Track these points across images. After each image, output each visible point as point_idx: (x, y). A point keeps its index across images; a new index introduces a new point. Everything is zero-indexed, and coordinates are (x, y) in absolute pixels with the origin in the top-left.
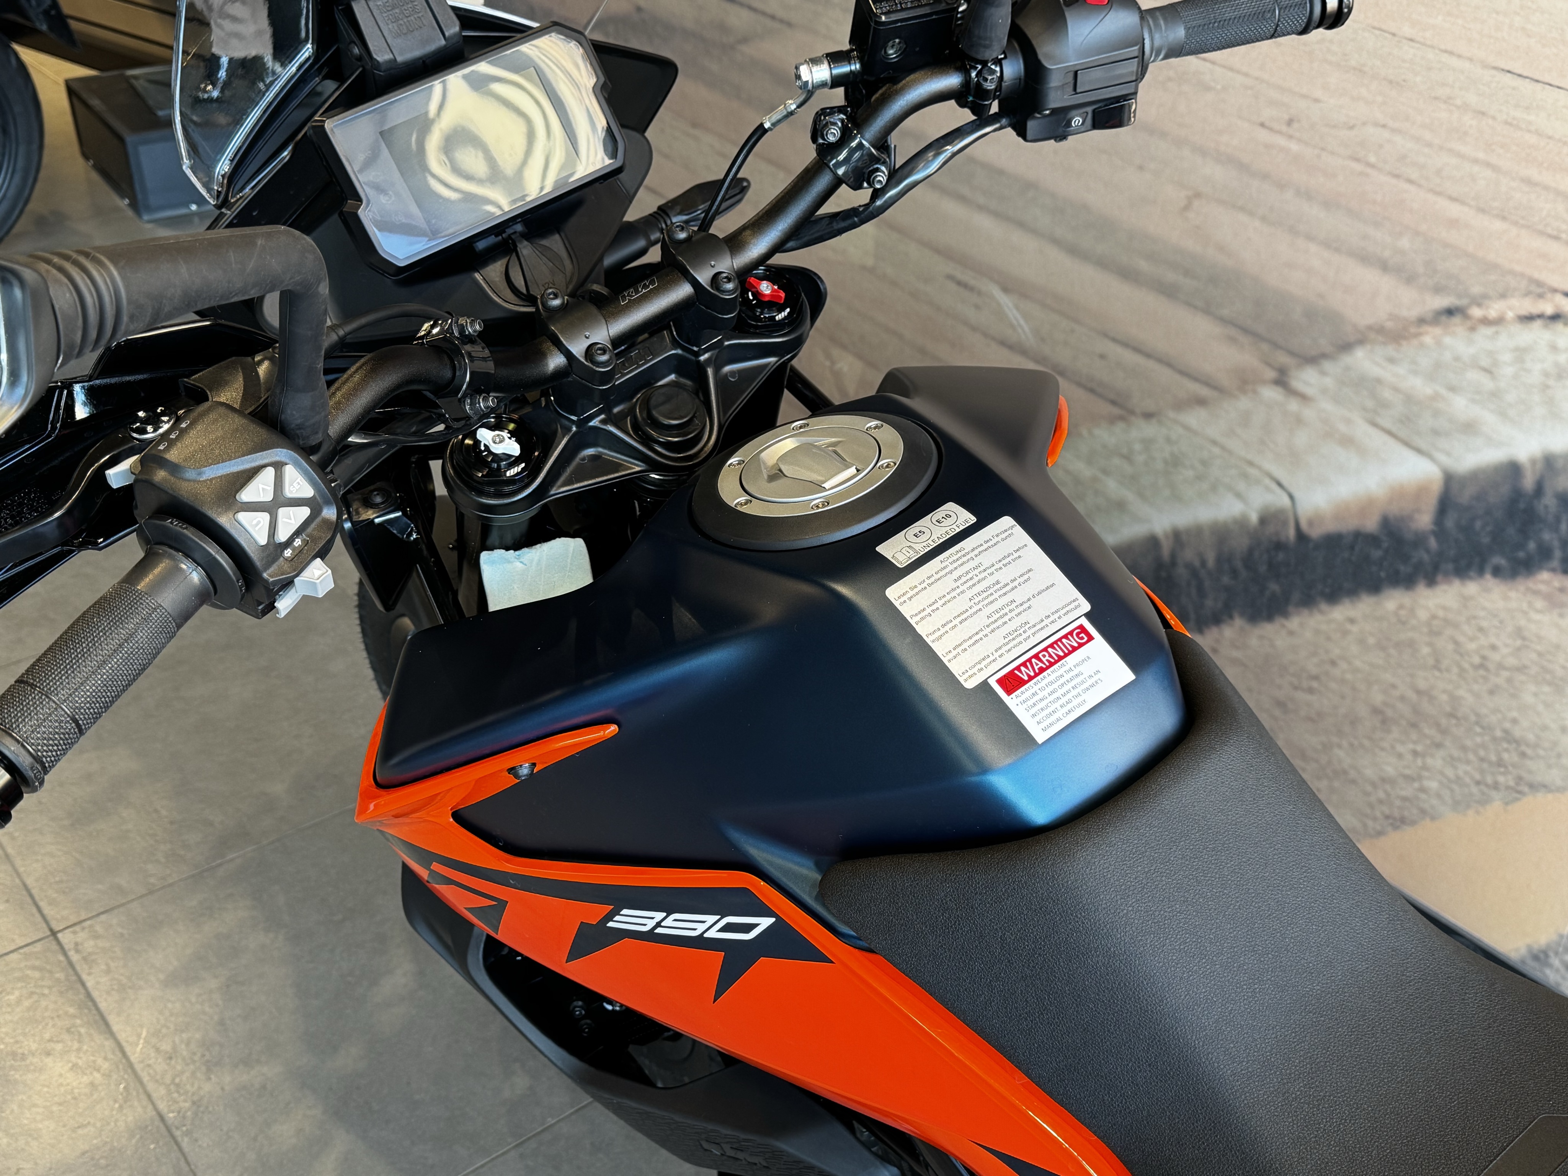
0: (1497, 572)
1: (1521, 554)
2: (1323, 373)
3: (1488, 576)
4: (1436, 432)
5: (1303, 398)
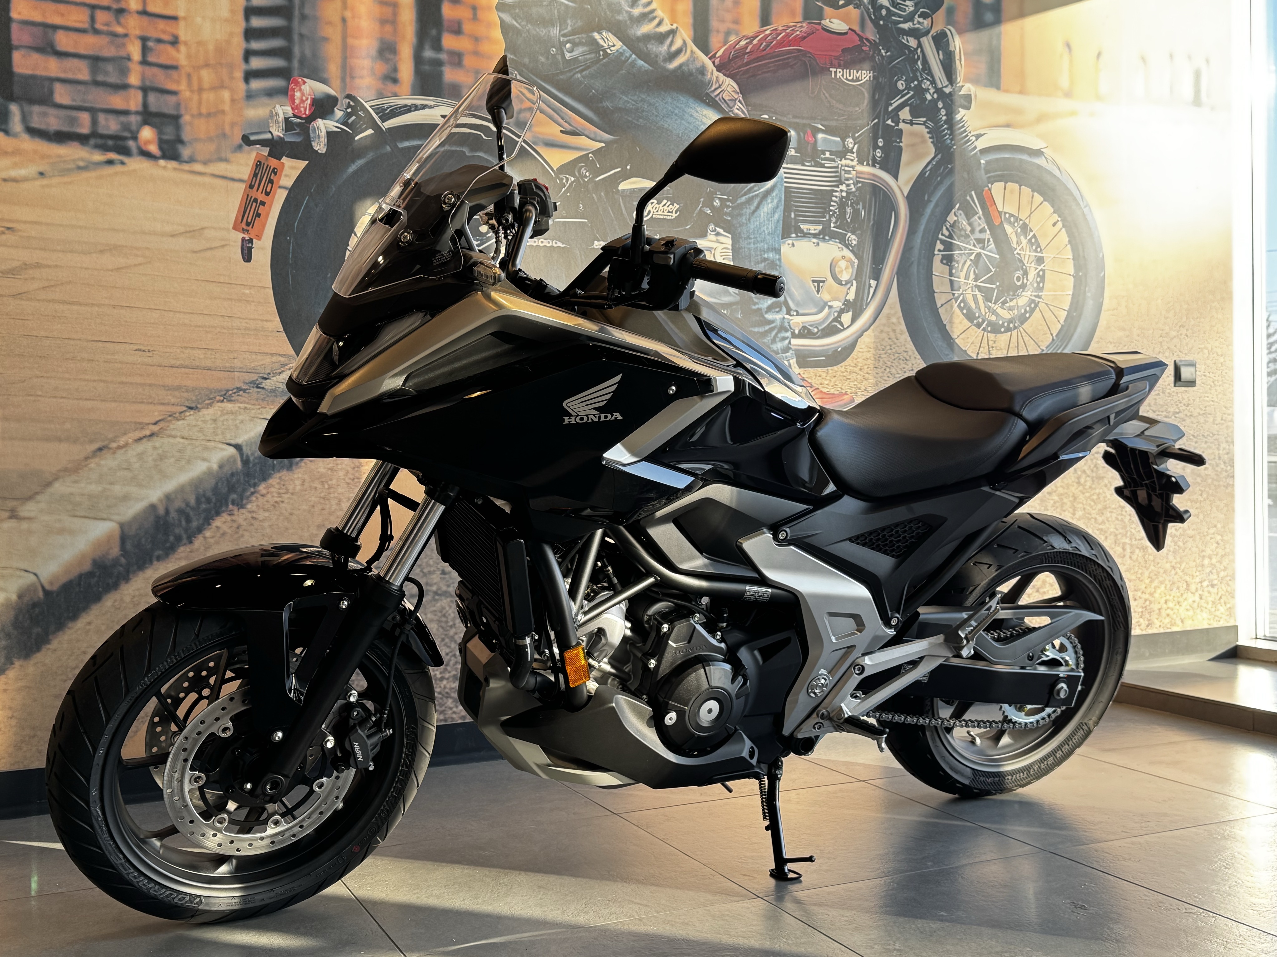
0: (159, 559)
1: (168, 545)
2: (38, 502)
3: (155, 563)
4: (109, 507)
5: (29, 519)
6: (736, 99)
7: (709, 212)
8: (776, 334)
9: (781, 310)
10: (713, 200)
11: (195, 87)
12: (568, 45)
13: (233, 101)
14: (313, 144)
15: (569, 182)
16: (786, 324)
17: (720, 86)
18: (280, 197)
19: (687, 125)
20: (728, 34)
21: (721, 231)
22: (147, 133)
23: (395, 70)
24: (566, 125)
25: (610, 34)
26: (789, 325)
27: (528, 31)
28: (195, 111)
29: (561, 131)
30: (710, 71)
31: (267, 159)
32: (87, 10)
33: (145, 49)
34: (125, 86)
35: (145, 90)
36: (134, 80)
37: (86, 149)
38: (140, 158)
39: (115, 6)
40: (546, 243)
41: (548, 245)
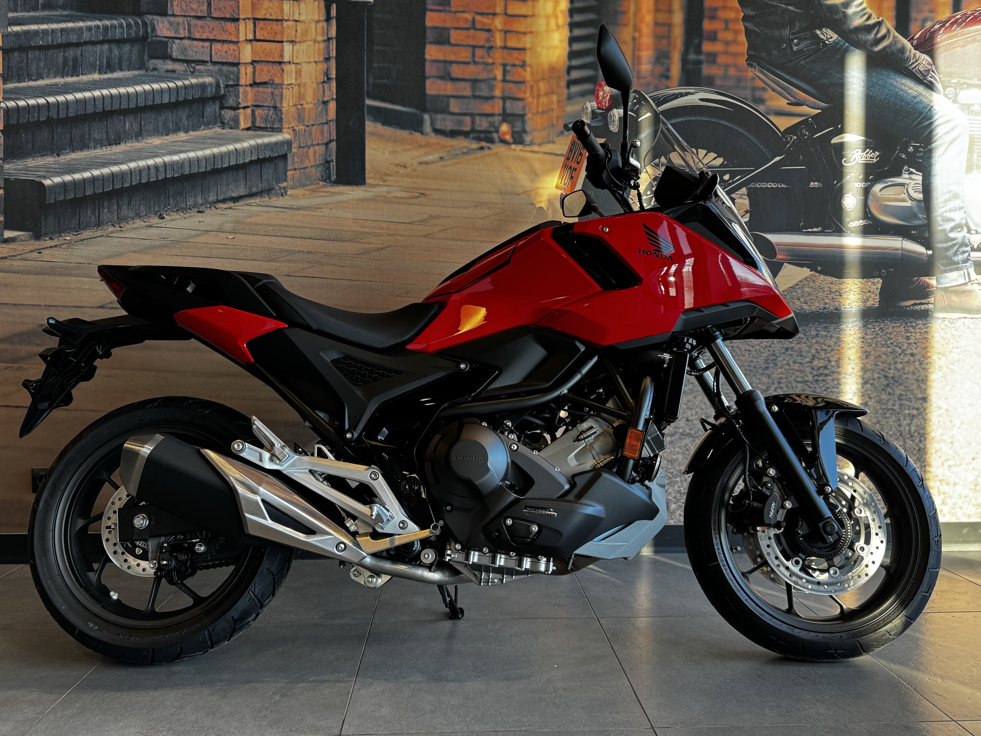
6: (930, 70)
7: (904, 156)
8: (958, 249)
9: (962, 229)
10: (908, 147)
11: (535, 94)
12: (795, 41)
13: (559, 101)
14: (609, 126)
15: (793, 140)
16: (967, 241)
17: (916, 61)
19: (888, 92)
20: (925, 20)
21: (914, 170)
22: (505, 128)
23: (668, 70)
24: (792, 98)
25: (829, 30)
26: (969, 242)
27: (766, 34)
28: (534, 111)
29: (788, 104)
30: (909, 50)
32: (471, 50)
33: (505, 72)
34: (492, 98)
35: (504, 99)
36: (498, 93)
37: (468, 140)
38: (500, 144)
39: (487, 45)
40: (773, 185)
41: (775, 187)
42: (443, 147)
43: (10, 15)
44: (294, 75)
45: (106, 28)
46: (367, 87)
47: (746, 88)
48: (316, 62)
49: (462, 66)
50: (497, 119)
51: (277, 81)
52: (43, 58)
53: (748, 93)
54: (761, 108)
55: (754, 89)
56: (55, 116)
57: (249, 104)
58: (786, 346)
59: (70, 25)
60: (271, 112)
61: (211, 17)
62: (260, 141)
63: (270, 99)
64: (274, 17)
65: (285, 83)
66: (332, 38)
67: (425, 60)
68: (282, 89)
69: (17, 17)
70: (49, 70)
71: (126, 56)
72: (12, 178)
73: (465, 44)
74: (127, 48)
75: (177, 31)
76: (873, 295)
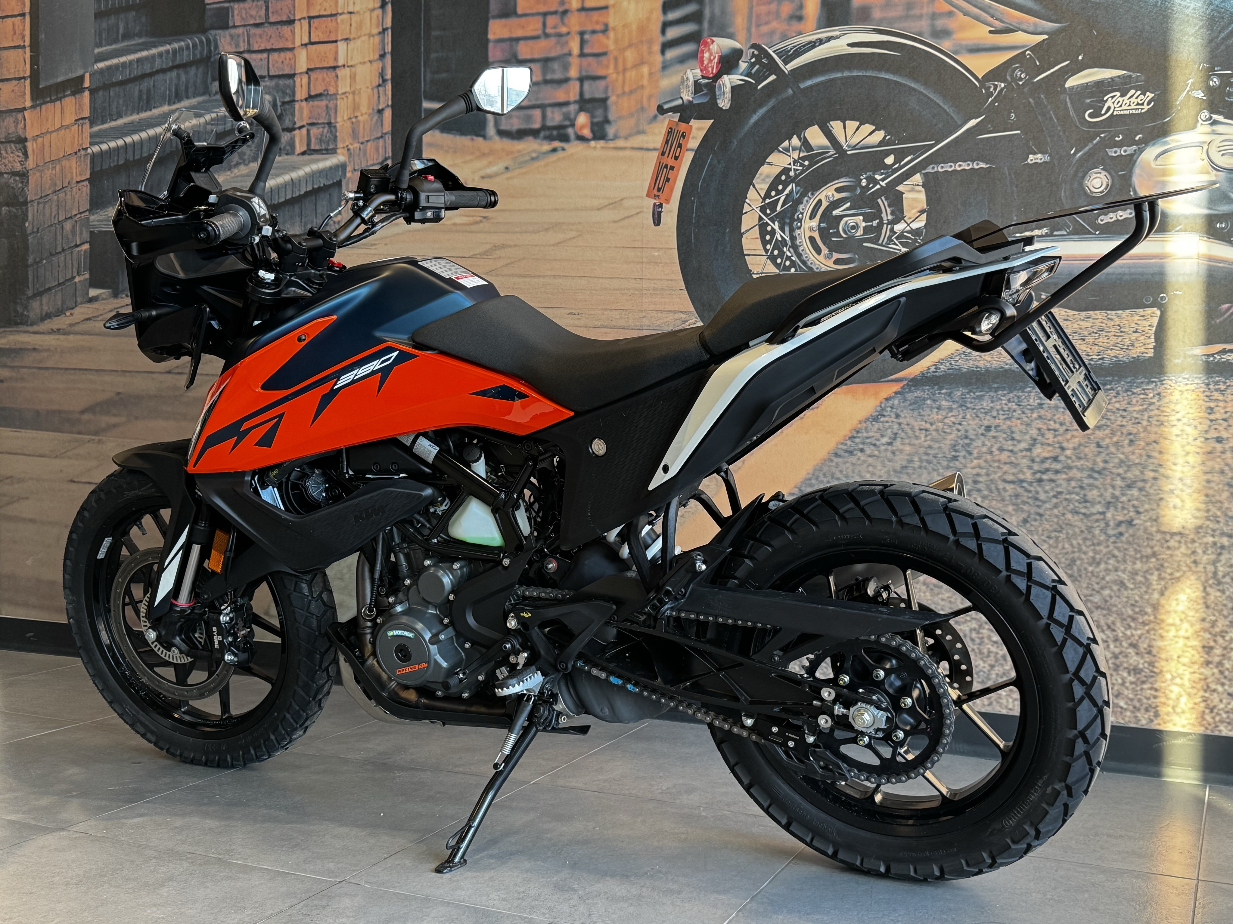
7: (1200, 95)
11: (621, 68)
13: (651, 74)
14: (718, 101)
15: (998, 89)
18: (688, 158)
21: (1221, 118)
22: (582, 119)
23: (801, 7)
28: (620, 92)
29: (990, 32)
31: (677, 124)
32: (540, 19)
33: (583, 42)
34: (566, 80)
35: (581, 80)
36: (573, 73)
37: (538, 141)
38: (578, 143)
39: (561, 9)
40: (965, 166)
41: (967, 168)
42: (509, 153)
43: (97, 51)
44: (348, 81)
45: (175, 51)
46: (425, 85)
47: (920, 17)
48: (370, 62)
49: (530, 43)
50: (573, 108)
51: (332, 91)
52: (122, 94)
53: (924, 25)
54: (946, 45)
55: (934, 16)
56: (131, 159)
57: (304, 123)
58: (986, 423)
59: (145, 53)
60: (326, 130)
61: (270, 23)
62: (315, 167)
63: (324, 114)
64: (328, 12)
65: (340, 92)
66: (387, 29)
67: (487, 41)
68: (337, 99)
69: (102, 53)
70: (127, 107)
71: (191, 81)
72: (96, 230)
73: (534, 11)
74: (193, 71)
75: (237, 45)
76: (1142, 338)
